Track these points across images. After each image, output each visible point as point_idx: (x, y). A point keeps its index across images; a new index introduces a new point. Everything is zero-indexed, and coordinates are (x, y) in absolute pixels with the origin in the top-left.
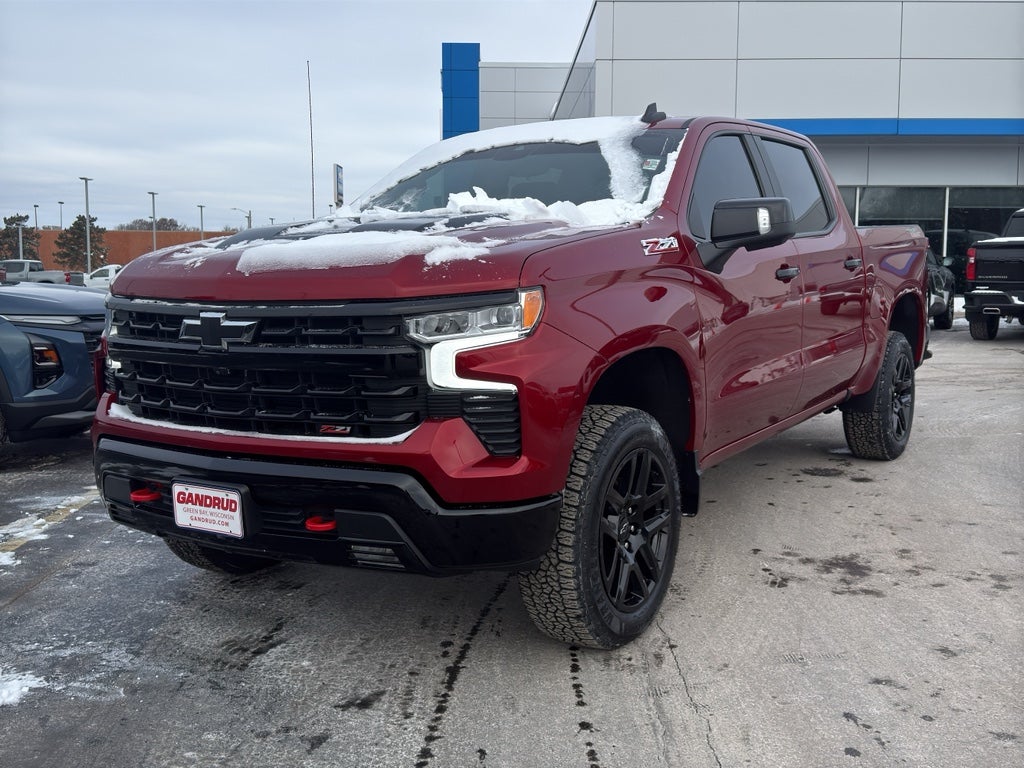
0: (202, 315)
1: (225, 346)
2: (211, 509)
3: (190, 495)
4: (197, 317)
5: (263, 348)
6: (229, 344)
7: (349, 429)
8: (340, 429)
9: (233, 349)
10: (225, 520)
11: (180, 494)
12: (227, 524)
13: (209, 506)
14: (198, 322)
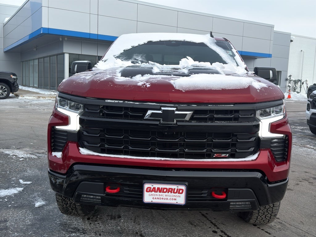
0: (163, 108)
1: (175, 122)
2: (167, 194)
3: (154, 188)
4: (160, 109)
5: (194, 123)
6: (177, 121)
7: (227, 155)
8: (223, 155)
9: (179, 124)
10: (174, 198)
11: (147, 188)
12: (175, 199)
13: (165, 192)
14: (160, 112)
